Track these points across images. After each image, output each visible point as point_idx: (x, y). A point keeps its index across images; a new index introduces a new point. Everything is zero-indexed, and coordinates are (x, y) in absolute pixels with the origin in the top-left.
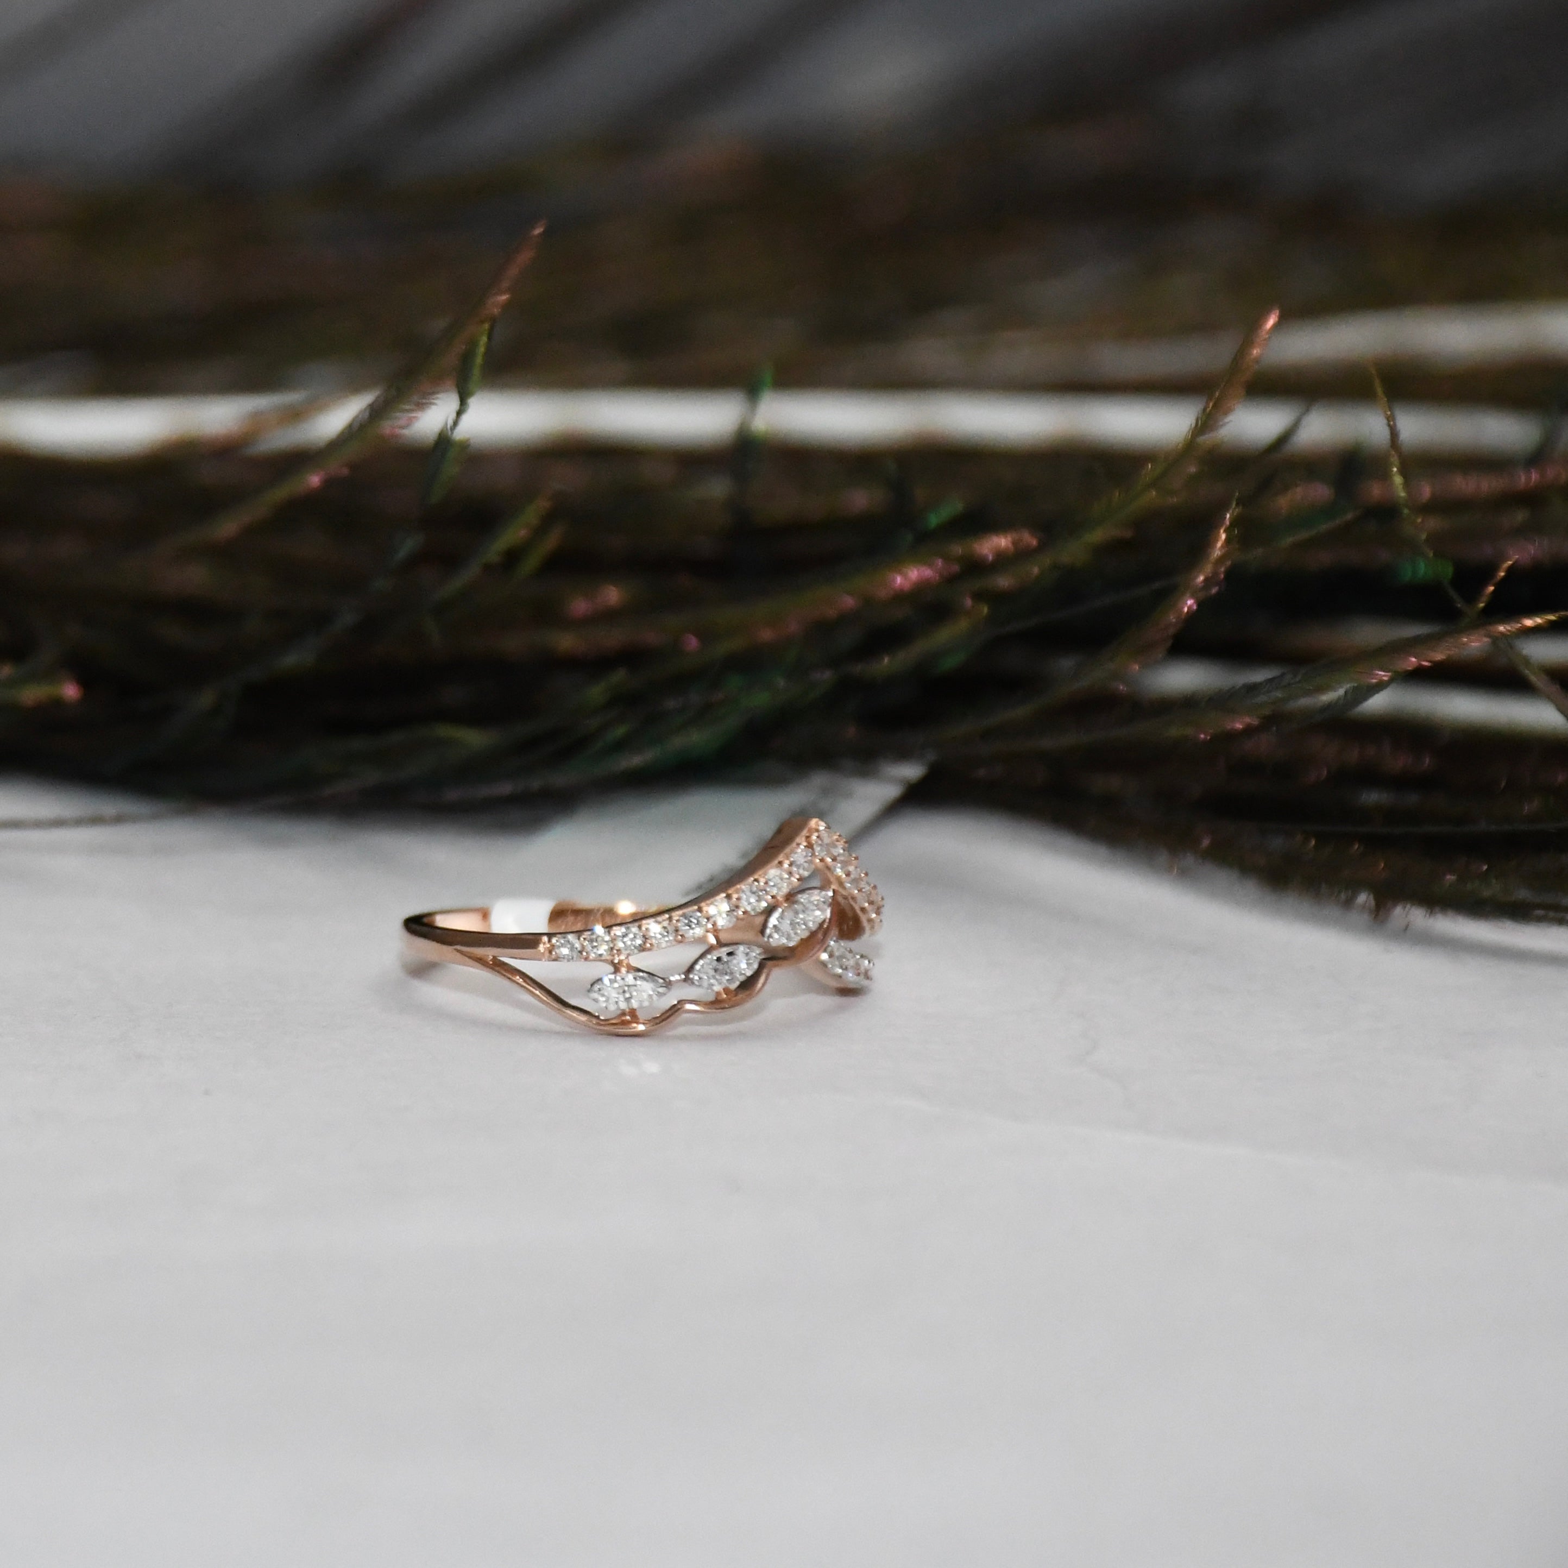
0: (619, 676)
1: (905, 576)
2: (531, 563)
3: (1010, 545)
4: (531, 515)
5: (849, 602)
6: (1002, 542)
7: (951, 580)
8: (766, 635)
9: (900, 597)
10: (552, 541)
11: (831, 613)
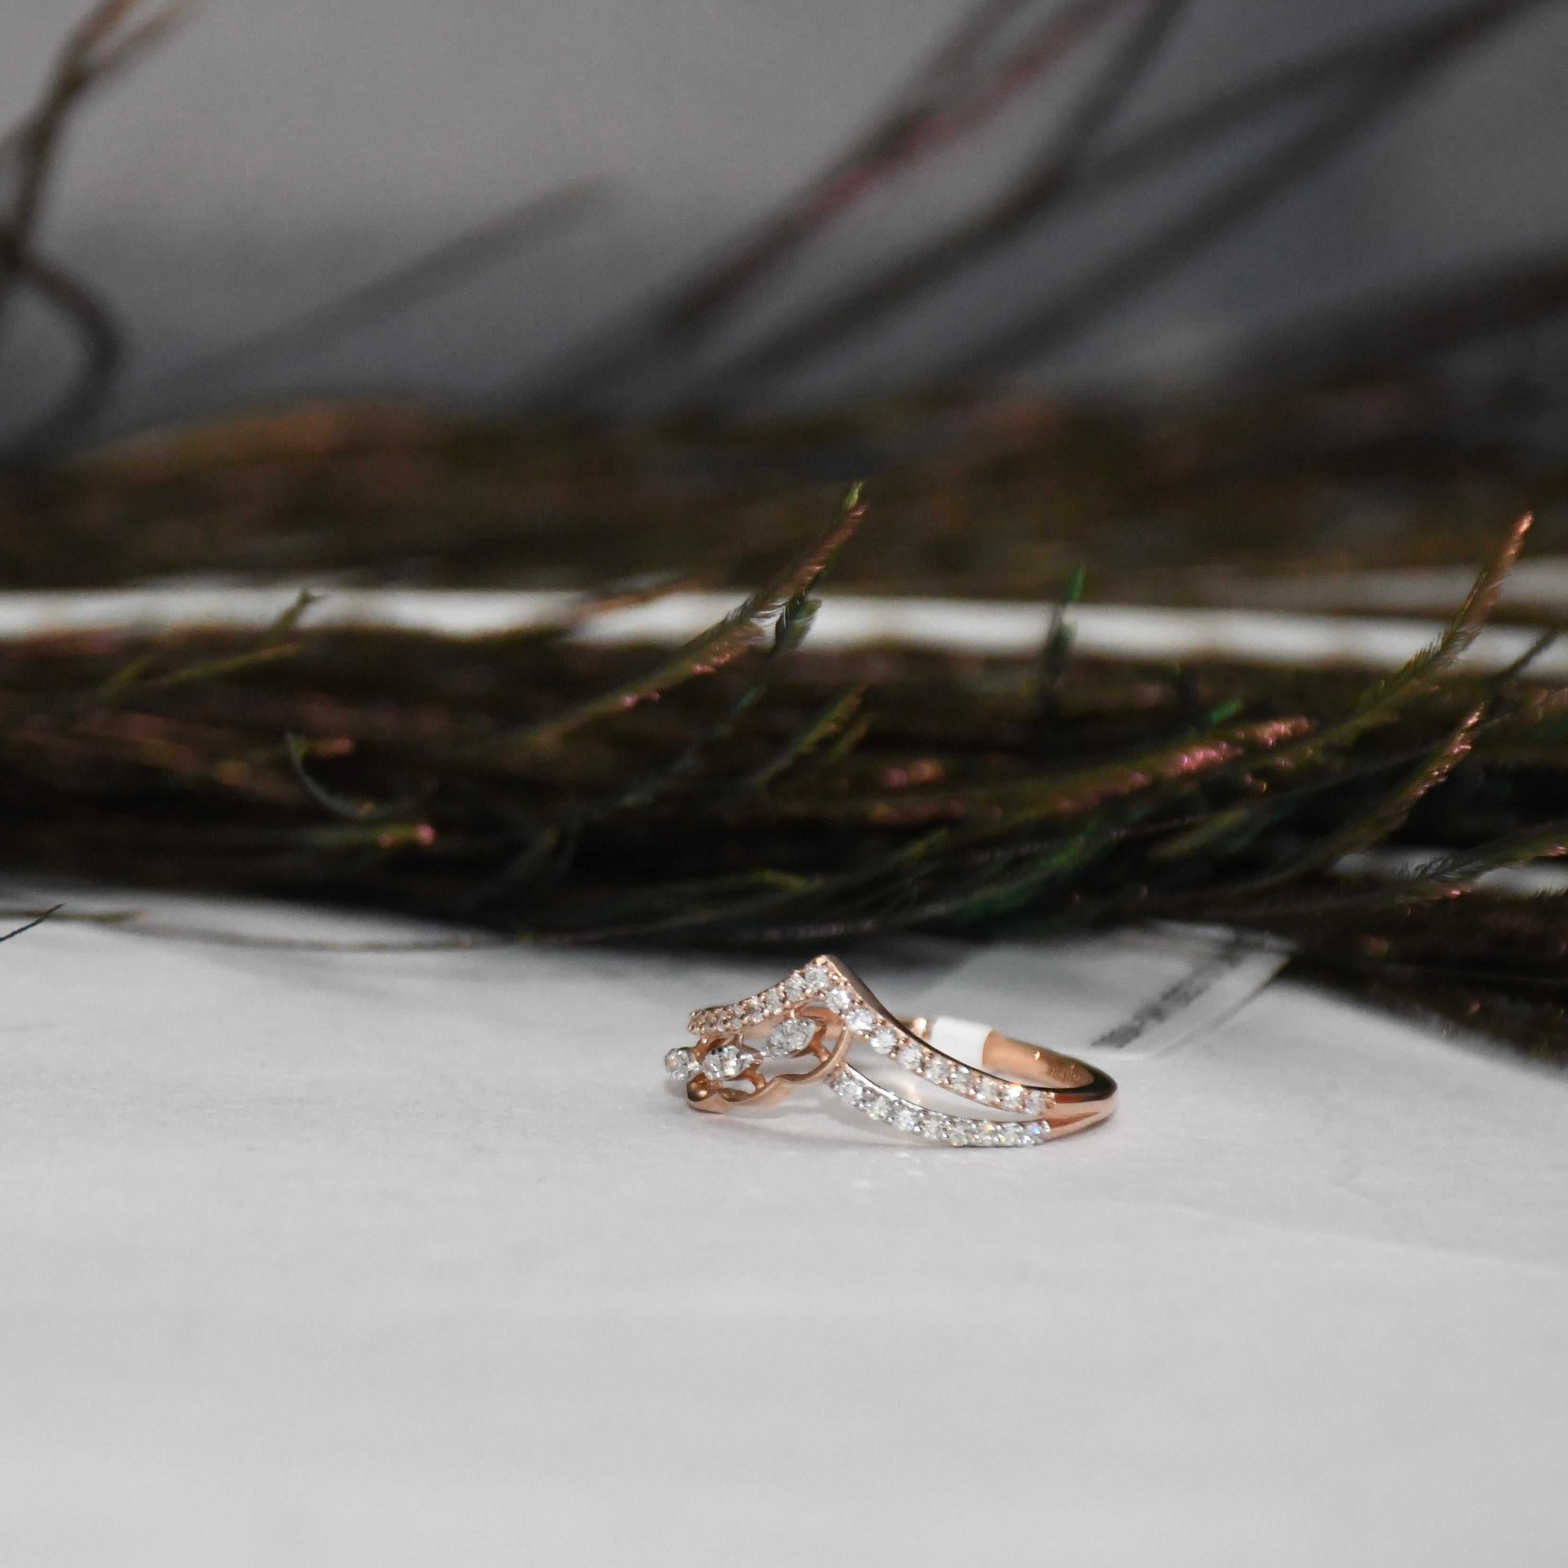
0: (938, 836)
1: (1193, 758)
2: (842, 748)
3: (1289, 732)
4: (841, 710)
5: (1139, 779)
6: (1283, 728)
7: (1233, 763)
8: (1066, 805)
9: (1188, 776)
10: (860, 730)
11: (1124, 788)
